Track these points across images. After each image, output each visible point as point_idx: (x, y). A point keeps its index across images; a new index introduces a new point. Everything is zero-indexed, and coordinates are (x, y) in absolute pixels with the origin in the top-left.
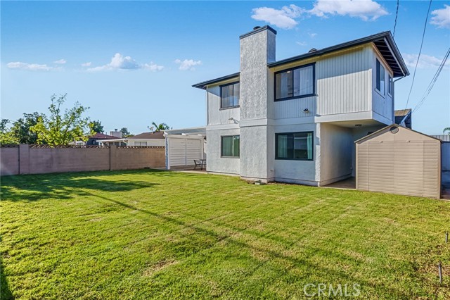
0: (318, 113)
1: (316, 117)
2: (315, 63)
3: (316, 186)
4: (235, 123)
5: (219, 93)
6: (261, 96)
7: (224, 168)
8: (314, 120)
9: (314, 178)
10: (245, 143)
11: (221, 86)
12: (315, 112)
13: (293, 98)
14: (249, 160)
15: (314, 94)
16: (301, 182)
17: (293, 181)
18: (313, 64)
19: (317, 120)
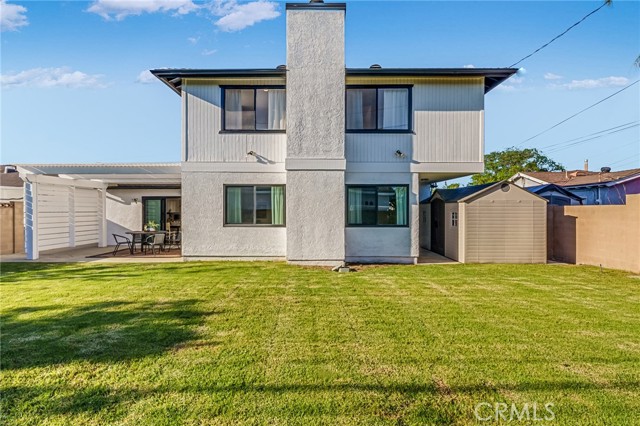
0: (414, 159)
1: (412, 164)
2: (412, 86)
3: (413, 263)
4: (260, 161)
5: (219, 99)
6: (333, 119)
7: (233, 246)
8: (409, 168)
9: (409, 252)
10: (299, 200)
11: (224, 87)
12: (411, 157)
13: (377, 131)
14: (306, 229)
15: (409, 131)
16: (389, 260)
17: (376, 260)
18: (410, 87)
19: (413, 167)
